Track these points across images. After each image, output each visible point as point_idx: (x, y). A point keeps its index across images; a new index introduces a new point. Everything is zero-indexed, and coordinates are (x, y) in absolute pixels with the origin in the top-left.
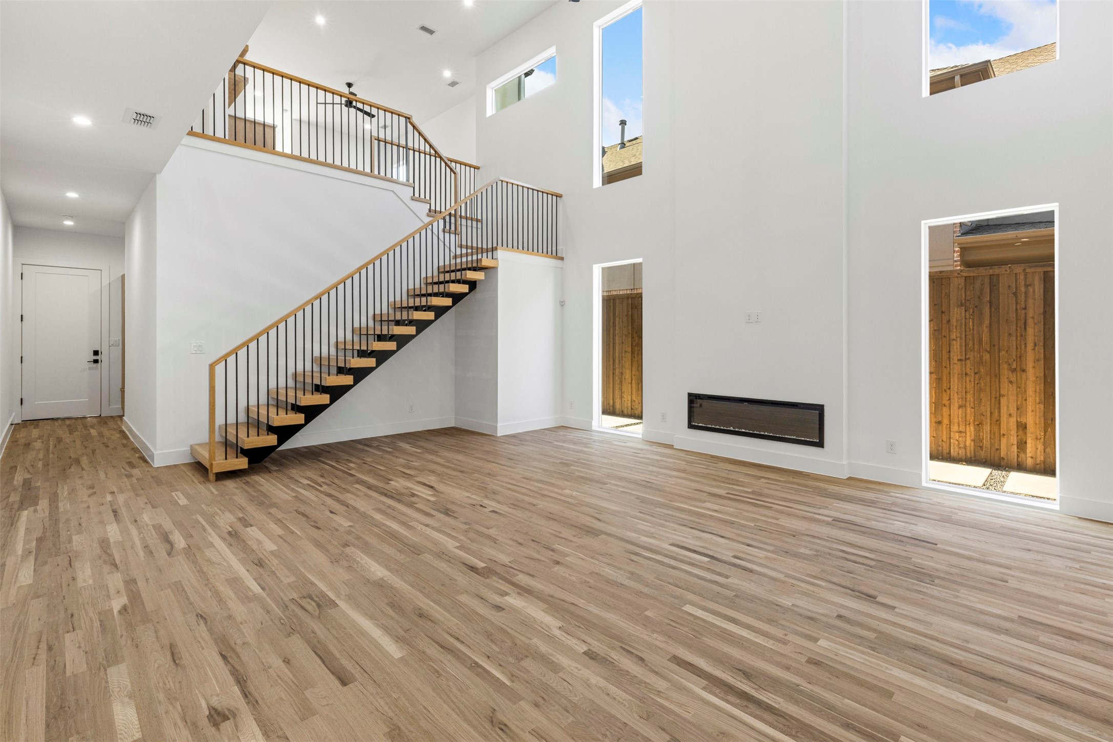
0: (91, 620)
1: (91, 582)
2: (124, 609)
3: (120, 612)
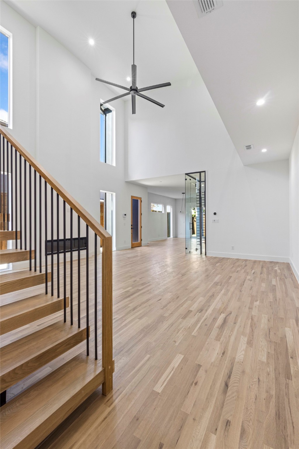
0: (265, 302)
1: (263, 315)
2: (256, 301)
3: (258, 301)
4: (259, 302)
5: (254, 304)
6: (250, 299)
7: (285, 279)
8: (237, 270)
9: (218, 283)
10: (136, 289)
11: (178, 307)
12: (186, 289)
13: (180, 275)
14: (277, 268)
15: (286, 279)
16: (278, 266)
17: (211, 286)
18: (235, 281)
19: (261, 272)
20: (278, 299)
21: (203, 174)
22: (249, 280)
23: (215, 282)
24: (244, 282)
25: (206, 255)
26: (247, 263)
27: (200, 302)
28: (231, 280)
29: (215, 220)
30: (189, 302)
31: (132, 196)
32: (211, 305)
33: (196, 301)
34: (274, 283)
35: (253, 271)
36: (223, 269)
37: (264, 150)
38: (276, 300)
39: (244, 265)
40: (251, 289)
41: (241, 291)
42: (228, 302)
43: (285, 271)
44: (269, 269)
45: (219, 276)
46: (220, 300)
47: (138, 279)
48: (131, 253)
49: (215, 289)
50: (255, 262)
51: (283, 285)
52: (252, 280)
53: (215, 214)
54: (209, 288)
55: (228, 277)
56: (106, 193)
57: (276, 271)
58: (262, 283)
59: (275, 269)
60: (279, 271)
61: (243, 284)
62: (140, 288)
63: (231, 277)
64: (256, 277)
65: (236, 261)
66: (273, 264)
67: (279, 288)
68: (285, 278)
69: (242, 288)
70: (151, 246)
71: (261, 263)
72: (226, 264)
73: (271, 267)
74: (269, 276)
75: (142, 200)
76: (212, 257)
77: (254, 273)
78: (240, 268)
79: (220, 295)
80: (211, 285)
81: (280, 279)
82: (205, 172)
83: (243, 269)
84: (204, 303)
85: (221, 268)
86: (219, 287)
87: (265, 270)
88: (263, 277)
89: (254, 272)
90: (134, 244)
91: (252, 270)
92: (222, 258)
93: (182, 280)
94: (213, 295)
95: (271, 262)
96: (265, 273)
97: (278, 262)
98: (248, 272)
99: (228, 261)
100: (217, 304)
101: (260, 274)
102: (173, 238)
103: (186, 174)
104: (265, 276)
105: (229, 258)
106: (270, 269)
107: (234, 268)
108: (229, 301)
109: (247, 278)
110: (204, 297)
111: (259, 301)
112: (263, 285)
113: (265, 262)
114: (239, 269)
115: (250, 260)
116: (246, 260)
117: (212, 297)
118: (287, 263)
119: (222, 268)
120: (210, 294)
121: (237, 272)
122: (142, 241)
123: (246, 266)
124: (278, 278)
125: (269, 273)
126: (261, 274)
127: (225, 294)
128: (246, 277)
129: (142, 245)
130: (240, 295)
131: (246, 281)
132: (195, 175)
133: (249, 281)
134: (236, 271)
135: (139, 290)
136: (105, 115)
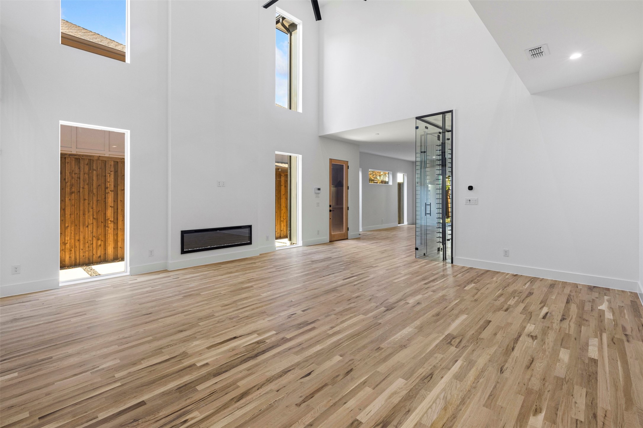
0: (562, 420)
2: (536, 413)
3: (540, 412)
4: (545, 418)
5: (529, 423)
6: (520, 399)
7: (626, 343)
8: (508, 303)
9: (454, 338)
10: (281, 336)
11: (335, 404)
12: (379, 349)
13: (383, 309)
14: (604, 307)
15: (628, 341)
16: (609, 301)
17: (436, 346)
18: (495, 334)
19: (563, 315)
20: (600, 414)
21: (448, 116)
22: (529, 335)
23: (449, 334)
24: (516, 340)
25: (452, 263)
26: (534, 287)
27: (390, 397)
28: (486, 334)
29: (470, 200)
30: (368, 390)
31: (331, 160)
32: (416, 408)
33: (384, 390)
34: (593, 352)
35: (545, 310)
36: (476, 300)
37: (576, 56)
38: (595, 416)
39: (527, 293)
40: (528, 367)
41: (502, 371)
42: (460, 404)
43: (627, 317)
44: (586, 309)
45: (463, 317)
46: (442, 396)
47: (299, 312)
48: (323, 253)
49: (442, 356)
50: (553, 285)
51: (619, 363)
52: (536, 337)
53: (471, 188)
54: (428, 351)
55: (481, 322)
56: (290, 156)
57: (601, 314)
58: (562, 349)
59: (599, 308)
60: (609, 316)
61: (513, 349)
62: (288, 336)
63: (490, 321)
64: (548, 327)
65: (510, 281)
66: (597, 295)
67: (608, 372)
68: (624, 338)
69: (506, 361)
70: (364, 239)
71: (567, 291)
72: (488, 286)
73: (590, 301)
74: (583, 327)
75: (349, 165)
76: (463, 267)
77: (544, 317)
78: (516, 298)
79: (449, 376)
80: (437, 341)
81: (613, 341)
82: (451, 111)
83: (522, 302)
84: (400, 402)
85: (473, 296)
86: (453, 349)
87: (574, 308)
88: (567, 332)
89: (547, 314)
90: (334, 235)
91: (541, 308)
92: (482, 272)
93: (379, 321)
94: (431, 375)
95: (591, 289)
96: (574, 317)
97: (608, 289)
98: (531, 313)
99: (495, 279)
100: (430, 407)
101: (561, 320)
102: (408, 224)
103: (417, 118)
104: (573, 325)
105: (498, 272)
106: (588, 307)
107: (502, 299)
108: (463, 402)
109: (526, 330)
110: (406, 380)
111: (543, 414)
112: (564, 355)
113: (576, 286)
114: (511, 302)
115: (542, 280)
116: (533, 280)
117: (426, 381)
118: (631, 293)
119: (476, 297)
120: (423, 371)
121: (506, 310)
122: (349, 232)
123: (530, 294)
124: (605, 336)
125: (584, 320)
126: (563, 319)
127: (459, 377)
128: (525, 327)
129: (349, 236)
130: (498, 382)
131: (521, 339)
132: (436, 120)
133: (530, 340)
134: (505, 308)
135: (285, 340)
136: (289, 35)
